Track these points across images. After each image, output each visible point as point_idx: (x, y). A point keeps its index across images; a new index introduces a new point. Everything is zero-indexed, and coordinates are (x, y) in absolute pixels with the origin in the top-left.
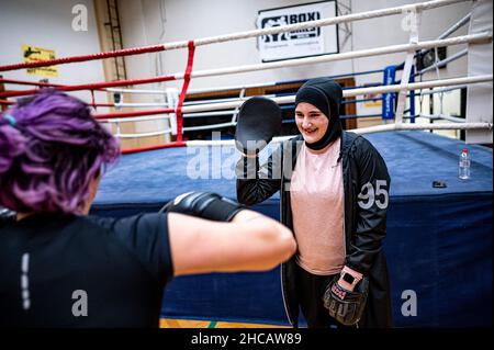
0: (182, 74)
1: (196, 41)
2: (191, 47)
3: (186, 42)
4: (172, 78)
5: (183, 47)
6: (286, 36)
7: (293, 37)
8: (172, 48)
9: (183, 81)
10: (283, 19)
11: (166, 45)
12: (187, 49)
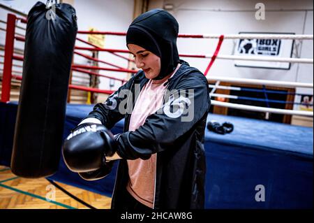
0: (212, 55)
1: (225, 36)
2: (221, 38)
3: (219, 35)
4: (204, 57)
5: (216, 38)
6: (255, 52)
7: (259, 53)
8: (208, 37)
9: (210, 60)
10: (255, 40)
11: (204, 35)
12: (218, 40)
